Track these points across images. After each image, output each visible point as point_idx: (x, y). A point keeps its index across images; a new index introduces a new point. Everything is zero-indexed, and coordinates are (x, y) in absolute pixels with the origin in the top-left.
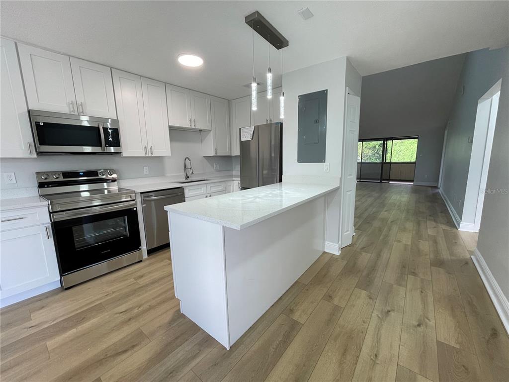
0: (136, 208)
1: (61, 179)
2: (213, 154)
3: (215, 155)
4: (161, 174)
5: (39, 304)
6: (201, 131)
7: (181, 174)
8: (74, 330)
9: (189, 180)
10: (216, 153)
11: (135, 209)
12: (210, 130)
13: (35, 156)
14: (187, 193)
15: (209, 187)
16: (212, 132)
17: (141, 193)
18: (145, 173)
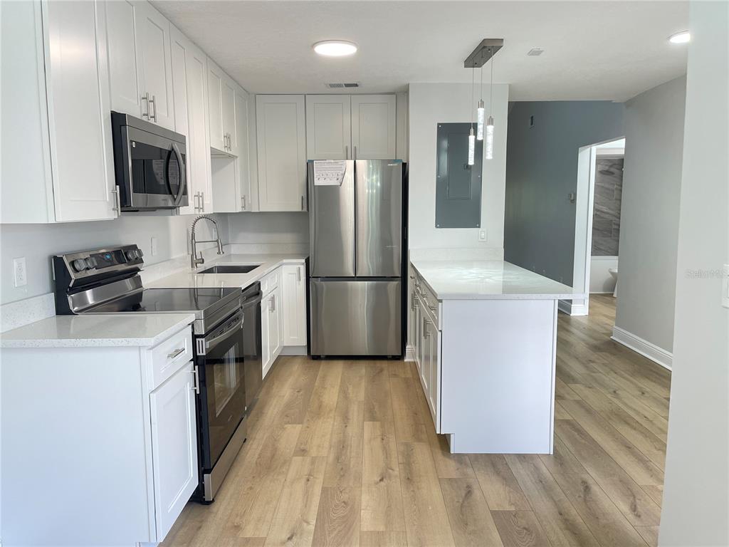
2: (239, 210)
10: (244, 207)
12: (237, 157)
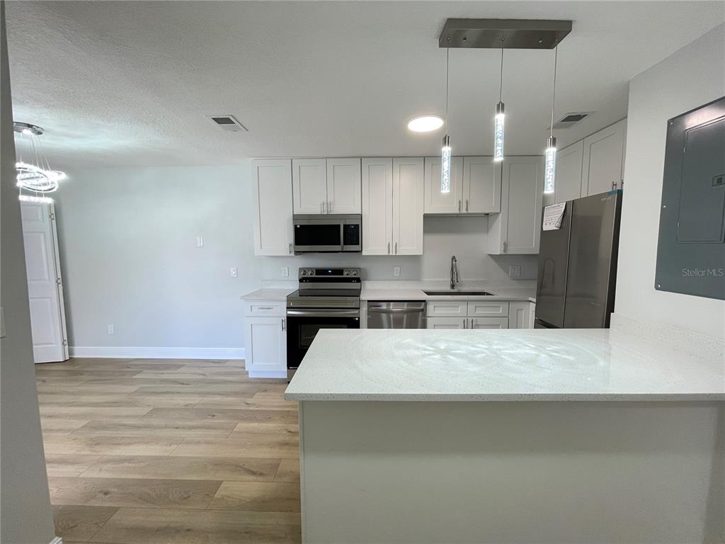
0: (359, 318)
1: (314, 276)
2: (501, 252)
3: (503, 253)
4: (417, 277)
5: (265, 386)
6: (488, 214)
7: (447, 279)
8: (255, 425)
9: (455, 290)
10: (505, 251)
11: (357, 319)
12: (498, 213)
13: (293, 254)
14: (431, 310)
15: (472, 306)
16: (500, 215)
17: (369, 301)
18: (395, 275)
